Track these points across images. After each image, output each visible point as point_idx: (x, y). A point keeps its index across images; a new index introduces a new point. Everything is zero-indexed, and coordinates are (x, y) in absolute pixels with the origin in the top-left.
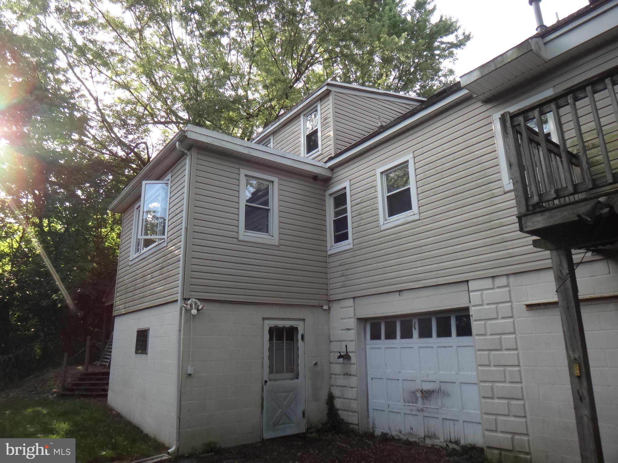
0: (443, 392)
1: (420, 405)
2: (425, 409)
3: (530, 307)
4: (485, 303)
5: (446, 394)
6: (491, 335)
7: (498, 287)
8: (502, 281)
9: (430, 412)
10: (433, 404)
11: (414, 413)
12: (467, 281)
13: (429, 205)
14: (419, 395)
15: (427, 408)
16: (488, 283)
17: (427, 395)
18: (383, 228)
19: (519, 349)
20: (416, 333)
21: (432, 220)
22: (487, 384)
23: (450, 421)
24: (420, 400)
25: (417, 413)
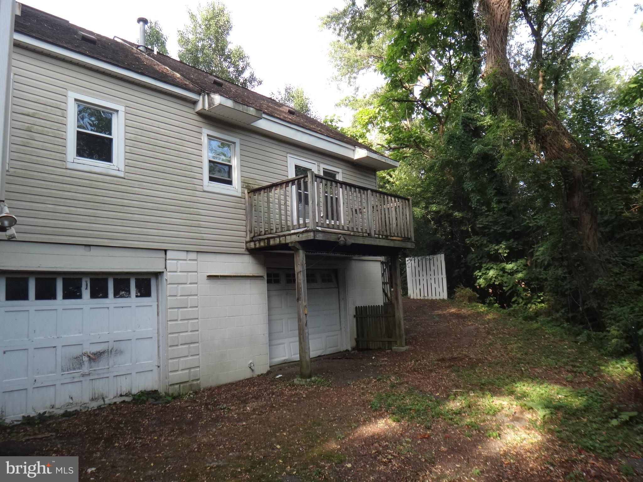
0: (116, 350)
1: (85, 369)
2: (93, 372)
3: (210, 277)
4: (179, 270)
5: (119, 352)
6: (181, 296)
7: (190, 260)
8: (193, 256)
9: (98, 374)
10: (102, 365)
11: (76, 380)
12: (166, 251)
13: (136, 169)
14: (85, 359)
15: (95, 370)
16: (183, 255)
17: (95, 357)
18: (69, 166)
19: (199, 306)
20: (86, 293)
21: (139, 185)
22: (174, 335)
23: (121, 377)
24: (86, 364)
25: (82, 379)
